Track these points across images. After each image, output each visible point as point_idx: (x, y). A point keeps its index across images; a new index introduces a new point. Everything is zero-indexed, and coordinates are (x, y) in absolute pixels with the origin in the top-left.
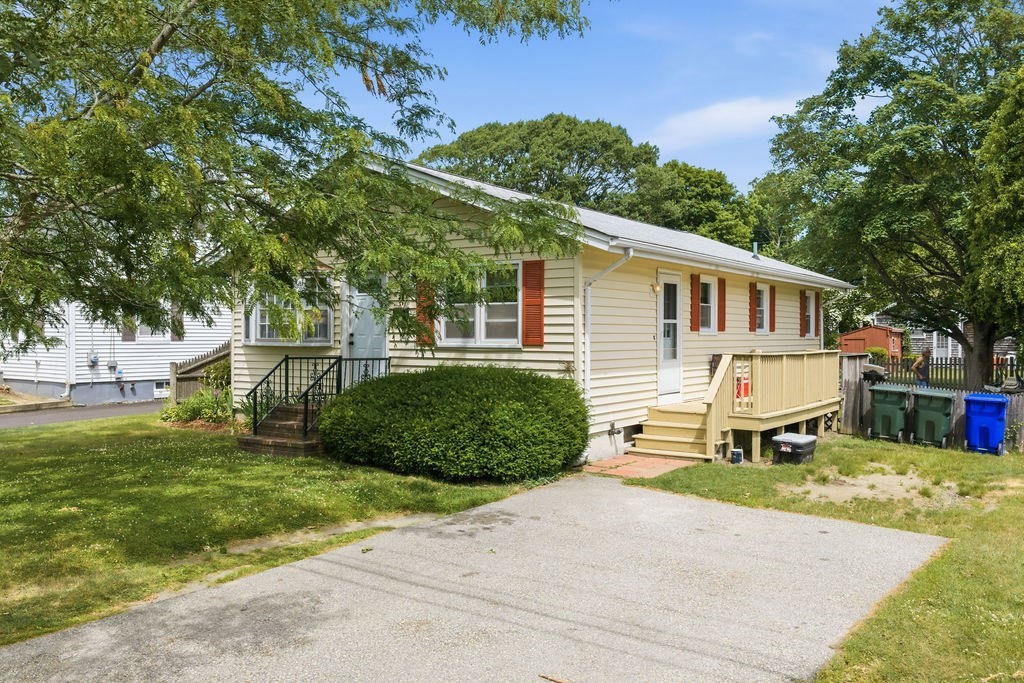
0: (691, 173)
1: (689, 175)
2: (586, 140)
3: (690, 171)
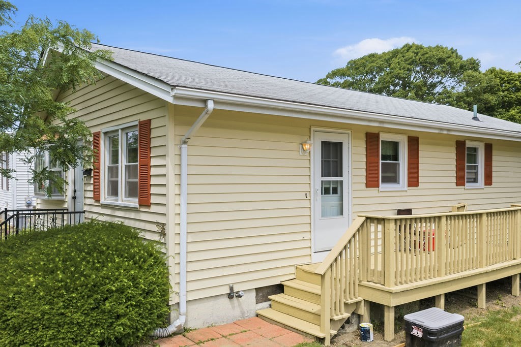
0: (505, 75)
1: (503, 76)
2: (427, 58)
3: (504, 74)
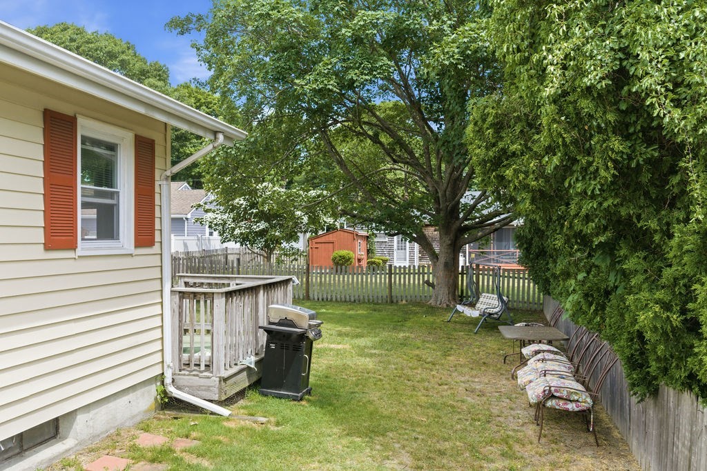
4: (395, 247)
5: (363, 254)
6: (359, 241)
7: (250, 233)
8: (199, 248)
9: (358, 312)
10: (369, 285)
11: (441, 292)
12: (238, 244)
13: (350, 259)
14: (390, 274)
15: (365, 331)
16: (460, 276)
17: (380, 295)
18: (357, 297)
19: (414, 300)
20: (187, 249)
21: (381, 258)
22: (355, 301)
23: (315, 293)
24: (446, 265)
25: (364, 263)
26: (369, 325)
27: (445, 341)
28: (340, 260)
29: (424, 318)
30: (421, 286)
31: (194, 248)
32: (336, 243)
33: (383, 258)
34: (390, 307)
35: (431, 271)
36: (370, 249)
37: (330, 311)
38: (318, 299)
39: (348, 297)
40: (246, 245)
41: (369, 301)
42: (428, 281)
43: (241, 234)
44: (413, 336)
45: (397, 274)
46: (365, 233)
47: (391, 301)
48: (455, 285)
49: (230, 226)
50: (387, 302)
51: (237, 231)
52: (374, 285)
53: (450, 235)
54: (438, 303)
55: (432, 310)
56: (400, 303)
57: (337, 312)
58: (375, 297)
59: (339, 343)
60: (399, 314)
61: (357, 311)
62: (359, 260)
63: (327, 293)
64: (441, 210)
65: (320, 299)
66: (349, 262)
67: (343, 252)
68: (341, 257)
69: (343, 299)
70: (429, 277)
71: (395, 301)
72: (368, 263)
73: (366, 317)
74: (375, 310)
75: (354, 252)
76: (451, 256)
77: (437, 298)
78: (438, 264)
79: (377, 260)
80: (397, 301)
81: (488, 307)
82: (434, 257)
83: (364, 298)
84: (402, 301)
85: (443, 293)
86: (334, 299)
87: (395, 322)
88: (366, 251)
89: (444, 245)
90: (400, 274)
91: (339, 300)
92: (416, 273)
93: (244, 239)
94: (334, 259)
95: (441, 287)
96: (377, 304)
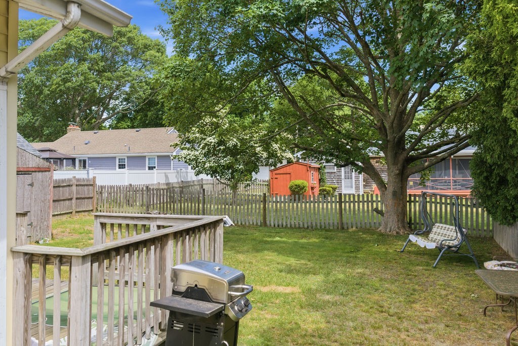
4: (343, 177)
5: (315, 183)
6: (312, 172)
7: (219, 166)
8: (178, 179)
9: (311, 241)
10: (321, 211)
11: (391, 220)
12: (209, 176)
13: (304, 187)
14: (340, 202)
15: (317, 266)
16: (408, 204)
17: (331, 222)
18: (309, 224)
19: (363, 227)
20: (168, 180)
21: (331, 186)
22: (308, 227)
23: (271, 220)
24: (395, 194)
25: (317, 192)
26: (321, 257)
27: (405, 279)
28: (296, 188)
29: (376, 248)
30: (370, 213)
31: (173, 179)
32: (292, 174)
33: (333, 186)
34: (342, 234)
35: (379, 199)
36: (321, 179)
37: (284, 239)
38: (274, 226)
39: (301, 224)
40: (216, 177)
41: (321, 227)
42: (377, 208)
43: (211, 167)
44: (368, 272)
45: (347, 202)
46: (317, 165)
47: (342, 228)
48: (404, 213)
49: (201, 161)
50: (338, 228)
51: (207, 165)
52: (325, 211)
53: (397, 164)
54: (388, 230)
55: (383, 238)
56: (350, 230)
57: (290, 241)
58: (327, 224)
59: (288, 285)
60: (351, 243)
61: (309, 239)
62: (312, 188)
63: (283, 219)
64: (388, 141)
65: (276, 226)
66: (303, 190)
67: (299, 182)
68: (296, 185)
69: (297, 226)
70: (377, 205)
71: (345, 227)
72: (320, 190)
73: (318, 246)
74: (327, 238)
75: (308, 181)
76: (400, 185)
77: (387, 225)
78: (386, 192)
79: (327, 188)
80: (348, 228)
81: (446, 239)
82: (382, 185)
83: (316, 225)
84: (352, 227)
85: (393, 221)
86: (289, 226)
87: (348, 252)
88: (318, 180)
89: (393, 174)
90: (350, 202)
91: (293, 226)
92: (365, 202)
93: (213, 172)
94: (291, 188)
95: (390, 215)
96: (329, 230)
